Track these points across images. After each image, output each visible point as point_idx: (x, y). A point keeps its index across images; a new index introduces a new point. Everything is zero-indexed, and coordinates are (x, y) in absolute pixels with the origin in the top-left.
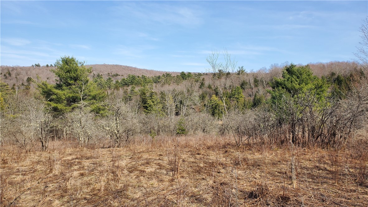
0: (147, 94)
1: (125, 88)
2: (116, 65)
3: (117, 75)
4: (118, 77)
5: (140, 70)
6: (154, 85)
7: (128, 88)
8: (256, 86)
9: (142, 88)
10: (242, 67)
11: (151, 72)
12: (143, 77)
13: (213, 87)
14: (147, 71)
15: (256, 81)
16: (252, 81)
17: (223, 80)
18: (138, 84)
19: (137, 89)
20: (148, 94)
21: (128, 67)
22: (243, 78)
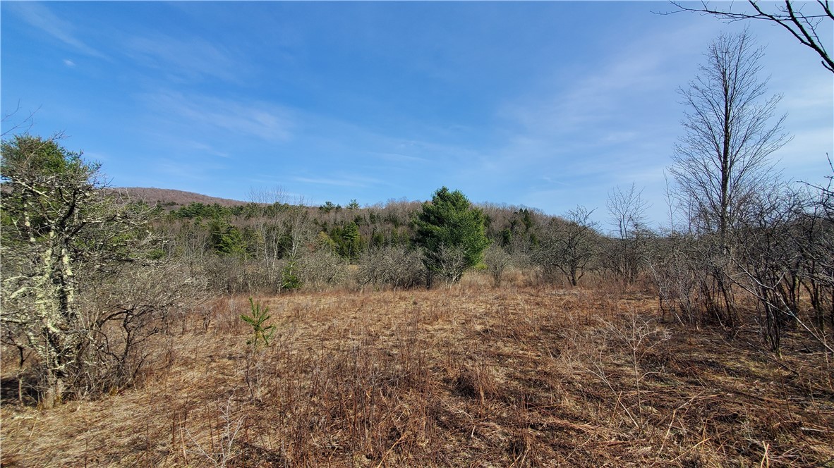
0: (221, 229)
1: (186, 220)
2: (173, 191)
3: (174, 204)
4: (175, 206)
5: (212, 198)
6: (234, 217)
7: (189, 221)
8: (373, 223)
9: (215, 220)
10: (355, 201)
11: (228, 201)
12: (216, 206)
13: (319, 222)
14: (222, 200)
15: (372, 217)
16: (368, 217)
17: (332, 214)
18: (208, 215)
19: (205, 222)
20: (223, 230)
21: (192, 194)
22: (356, 214)
